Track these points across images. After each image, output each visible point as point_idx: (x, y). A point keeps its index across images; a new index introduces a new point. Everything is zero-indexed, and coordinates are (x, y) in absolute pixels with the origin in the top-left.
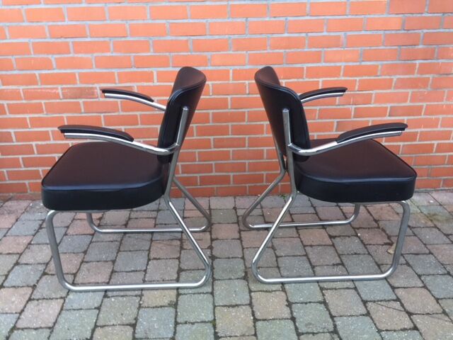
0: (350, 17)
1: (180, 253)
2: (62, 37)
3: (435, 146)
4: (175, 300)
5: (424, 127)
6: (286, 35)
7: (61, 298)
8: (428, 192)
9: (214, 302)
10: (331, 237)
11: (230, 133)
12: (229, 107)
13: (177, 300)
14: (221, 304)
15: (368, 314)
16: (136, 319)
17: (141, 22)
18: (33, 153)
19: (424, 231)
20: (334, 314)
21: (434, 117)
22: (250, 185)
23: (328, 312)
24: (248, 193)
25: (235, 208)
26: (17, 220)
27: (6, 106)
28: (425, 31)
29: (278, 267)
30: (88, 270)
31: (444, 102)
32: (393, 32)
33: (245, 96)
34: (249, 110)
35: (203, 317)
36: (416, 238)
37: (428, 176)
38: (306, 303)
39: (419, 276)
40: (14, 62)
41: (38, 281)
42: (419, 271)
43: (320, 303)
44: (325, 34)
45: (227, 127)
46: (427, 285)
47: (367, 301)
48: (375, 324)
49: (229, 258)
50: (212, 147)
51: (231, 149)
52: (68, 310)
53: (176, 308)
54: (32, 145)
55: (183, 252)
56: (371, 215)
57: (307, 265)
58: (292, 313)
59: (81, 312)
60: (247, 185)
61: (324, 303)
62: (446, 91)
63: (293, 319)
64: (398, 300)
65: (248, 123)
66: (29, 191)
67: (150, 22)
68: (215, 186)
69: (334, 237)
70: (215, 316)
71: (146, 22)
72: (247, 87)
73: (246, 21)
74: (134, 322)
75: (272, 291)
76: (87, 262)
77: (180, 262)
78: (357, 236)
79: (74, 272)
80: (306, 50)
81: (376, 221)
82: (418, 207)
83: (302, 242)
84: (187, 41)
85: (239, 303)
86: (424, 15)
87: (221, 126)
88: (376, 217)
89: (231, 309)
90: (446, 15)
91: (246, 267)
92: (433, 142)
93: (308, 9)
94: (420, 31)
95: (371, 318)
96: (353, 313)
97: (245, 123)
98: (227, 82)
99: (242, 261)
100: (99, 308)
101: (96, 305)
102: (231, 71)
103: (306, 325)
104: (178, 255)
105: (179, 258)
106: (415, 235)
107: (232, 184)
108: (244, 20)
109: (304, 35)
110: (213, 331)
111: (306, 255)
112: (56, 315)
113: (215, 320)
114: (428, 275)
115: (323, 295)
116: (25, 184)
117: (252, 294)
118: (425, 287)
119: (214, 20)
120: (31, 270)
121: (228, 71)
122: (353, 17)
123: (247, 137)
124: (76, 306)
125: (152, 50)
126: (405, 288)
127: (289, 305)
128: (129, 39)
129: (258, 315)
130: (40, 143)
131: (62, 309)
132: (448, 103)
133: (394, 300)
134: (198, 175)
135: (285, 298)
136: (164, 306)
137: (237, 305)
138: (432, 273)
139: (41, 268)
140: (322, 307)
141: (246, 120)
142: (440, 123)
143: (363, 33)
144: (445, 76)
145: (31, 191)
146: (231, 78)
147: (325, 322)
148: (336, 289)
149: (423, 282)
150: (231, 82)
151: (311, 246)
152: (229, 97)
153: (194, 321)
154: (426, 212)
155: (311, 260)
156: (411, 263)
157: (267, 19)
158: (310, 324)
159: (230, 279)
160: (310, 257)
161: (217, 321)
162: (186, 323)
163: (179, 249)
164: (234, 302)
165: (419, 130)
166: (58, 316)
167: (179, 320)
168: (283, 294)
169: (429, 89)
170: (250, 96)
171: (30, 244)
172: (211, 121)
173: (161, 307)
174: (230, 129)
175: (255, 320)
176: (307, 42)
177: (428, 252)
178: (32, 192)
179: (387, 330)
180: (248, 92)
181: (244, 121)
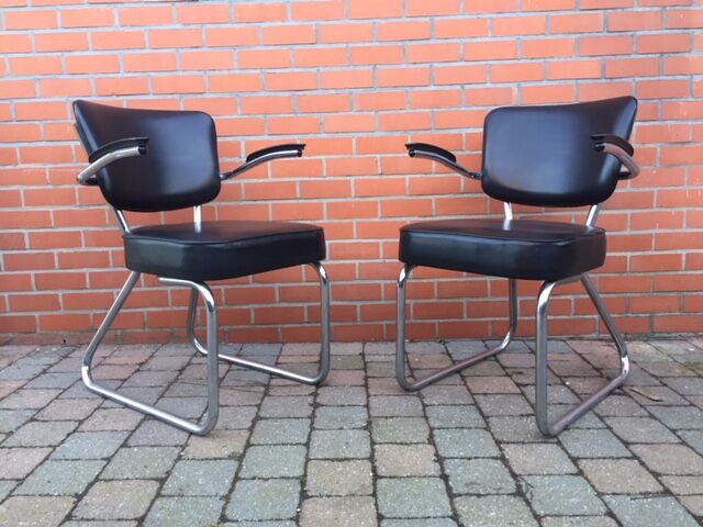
0: (523, 61)
1: (262, 400)
2: (113, 94)
3: (684, 259)
4: (241, 452)
5: (660, 227)
6: (432, 88)
7: (50, 446)
8: (685, 339)
9: (307, 455)
10: (518, 385)
11: (355, 236)
12: (353, 195)
13: (245, 452)
14: (320, 457)
15: (580, 473)
16: (168, 473)
17: (225, 73)
18: (53, 267)
19: (678, 381)
20: (517, 472)
21: (673, 210)
22: (388, 322)
23: (507, 470)
24: (385, 337)
25: (363, 355)
26: (10, 365)
27: (22, 193)
28: (638, 79)
29: (426, 418)
30: (105, 417)
31: (686, 187)
32: (590, 82)
33: (377, 177)
34: (383, 198)
35: (285, 472)
36: (665, 388)
37: (680, 310)
38: (470, 459)
39: (674, 431)
40: (42, 128)
41: (19, 428)
42: (674, 425)
43: (495, 458)
44: (488, 85)
45: (350, 225)
46: (688, 441)
47: (578, 458)
48: (593, 486)
49: (343, 406)
50: (328, 257)
51: (357, 262)
52: (56, 460)
53: (241, 461)
54: (52, 254)
55: (266, 399)
56: (589, 363)
57: (476, 415)
58: (442, 469)
59: (77, 463)
60: (384, 323)
61: (503, 459)
62: (686, 168)
63: (445, 477)
64: (635, 457)
65: (382, 220)
66: (38, 330)
67: (238, 72)
68: (332, 324)
69: (525, 385)
70: (306, 471)
71: (232, 72)
72: (379, 164)
73: (374, 69)
74: (164, 476)
75: (411, 443)
76: (104, 408)
77: (259, 409)
78: (564, 384)
79: (82, 418)
80: (463, 109)
81: (597, 369)
82: (669, 356)
83: (469, 390)
84: (289, 98)
85: (351, 456)
86: (632, 56)
87: (342, 224)
88: (597, 365)
89: (336, 463)
90: (665, 55)
91: (370, 417)
92: (679, 252)
93: (461, 52)
94: (630, 80)
95: (586, 478)
96: (552, 471)
97: (377, 220)
98: (348, 156)
99: (365, 409)
100: (109, 460)
101: (105, 455)
102: (354, 141)
103: (467, 485)
104: (259, 402)
105: (259, 406)
106: (665, 385)
107: (359, 322)
108: (371, 68)
109: (458, 87)
110: (300, 488)
111: (476, 404)
112: (35, 464)
113: (305, 475)
114: (689, 430)
115: (501, 449)
116: (34, 317)
117: (377, 446)
118: (683, 443)
119: (328, 69)
120: (13, 415)
121: (350, 140)
122: (529, 61)
123: (381, 241)
124: (70, 455)
125: (239, 111)
126: (647, 444)
127: (440, 460)
128: (207, 96)
129: (382, 471)
130: (65, 250)
131: (46, 459)
132: (692, 188)
133: (627, 458)
134: (306, 305)
135: (433, 452)
136: (220, 459)
137: (346, 459)
138: (694, 426)
139: (29, 414)
140: (498, 464)
141: (379, 215)
142: (685, 220)
143: (545, 83)
144: (679, 145)
145: (42, 330)
146: (354, 151)
147: (501, 481)
148: (523, 443)
149: (679, 437)
150: (355, 156)
151: (485, 394)
152: (352, 179)
153: (269, 476)
154: (683, 361)
155: (483, 410)
156: (657, 415)
157: (404, 66)
158: (475, 483)
159: (341, 429)
160: (481, 406)
161: (309, 478)
162: (254, 478)
163: (261, 395)
164: (342, 456)
165: (653, 232)
166: (37, 467)
167: (241, 475)
168: (431, 447)
169: (658, 165)
170: (384, 177)
171: (21, 388)
172: (325, 217)
173: (215, 459)
174: (355, 229)
175: (376, 477)
176: (463, 97)
177: (687, 403)
178: (44, 332)
179: (613, 494)
180: (380, 172)
181: (376, 216)
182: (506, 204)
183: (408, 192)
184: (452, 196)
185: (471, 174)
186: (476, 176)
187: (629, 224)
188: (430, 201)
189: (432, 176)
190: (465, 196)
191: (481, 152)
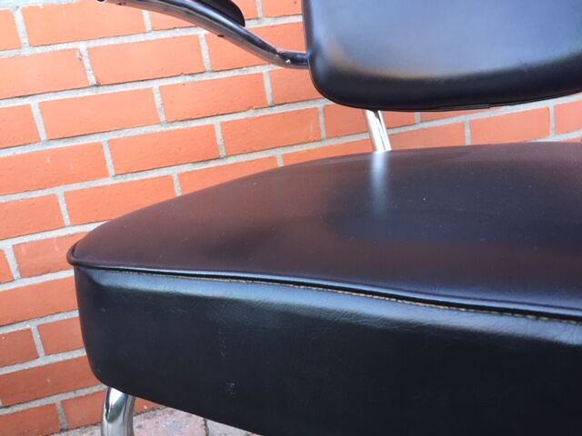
12: (43, 137)
33: (88, 93)
34: (112, 136)
50: (16, 275)
65: (121, 180)
68: (56, 399)
72: (87, 64)
87: (33, 202)
97: (108, 182)
98: (14, 52)
121: (8, 16)
141: (112, 171)
146: (25, 40)
150: (28, 51)
152: (33, 103)
170: (105, 90)
174: (63, 207)
180: (92, 80)
181: (106, 175)
182: (370, 114)
183: (163, 118)
184: (250, 114)
185: (284, 56)
186: (296, 61)
187: (552, 125)
188: (211, 128)
189: (206, 77)
190: (277, 110)
191: (300, 19)
